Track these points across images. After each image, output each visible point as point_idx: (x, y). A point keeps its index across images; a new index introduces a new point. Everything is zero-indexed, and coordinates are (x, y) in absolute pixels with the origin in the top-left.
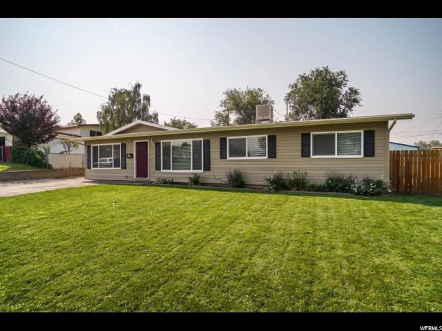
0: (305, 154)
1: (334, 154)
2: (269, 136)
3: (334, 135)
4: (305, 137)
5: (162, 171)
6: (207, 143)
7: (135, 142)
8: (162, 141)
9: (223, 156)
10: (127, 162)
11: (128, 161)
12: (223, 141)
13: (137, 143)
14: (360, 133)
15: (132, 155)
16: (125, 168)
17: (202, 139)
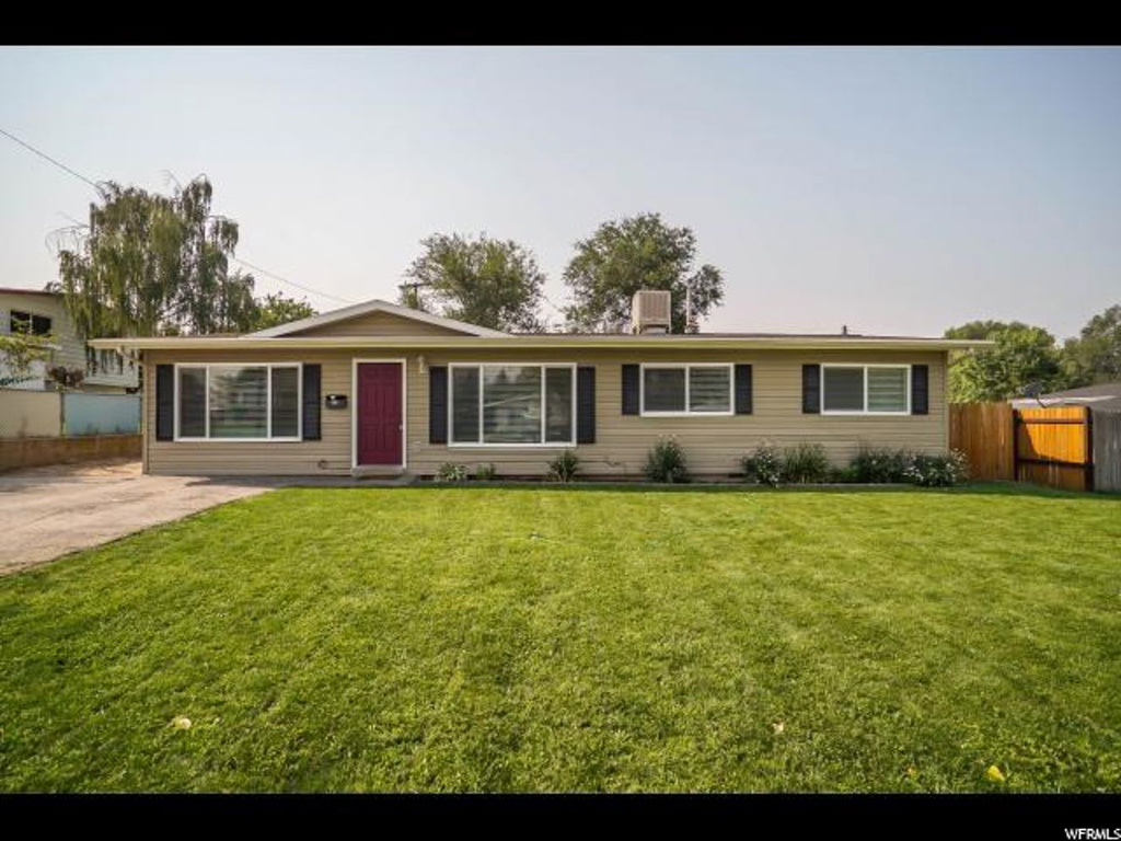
0: (810, 407)
1: (861, 407)
2: (737, 367)
3: (861, 371)
4: (810, 371)
5: (451, 444)
6: (587, 375)
7: (355, 361)
8: (451, 365)
9: (629, 408)
10: (323, 420)
11: (328, 416)
12: (630, 373)
13: (360, 365)
14: (905, 369)
15: (342, 399)
16: (318, 437)
17: (574, 366)
